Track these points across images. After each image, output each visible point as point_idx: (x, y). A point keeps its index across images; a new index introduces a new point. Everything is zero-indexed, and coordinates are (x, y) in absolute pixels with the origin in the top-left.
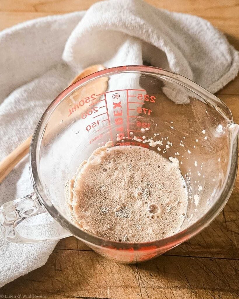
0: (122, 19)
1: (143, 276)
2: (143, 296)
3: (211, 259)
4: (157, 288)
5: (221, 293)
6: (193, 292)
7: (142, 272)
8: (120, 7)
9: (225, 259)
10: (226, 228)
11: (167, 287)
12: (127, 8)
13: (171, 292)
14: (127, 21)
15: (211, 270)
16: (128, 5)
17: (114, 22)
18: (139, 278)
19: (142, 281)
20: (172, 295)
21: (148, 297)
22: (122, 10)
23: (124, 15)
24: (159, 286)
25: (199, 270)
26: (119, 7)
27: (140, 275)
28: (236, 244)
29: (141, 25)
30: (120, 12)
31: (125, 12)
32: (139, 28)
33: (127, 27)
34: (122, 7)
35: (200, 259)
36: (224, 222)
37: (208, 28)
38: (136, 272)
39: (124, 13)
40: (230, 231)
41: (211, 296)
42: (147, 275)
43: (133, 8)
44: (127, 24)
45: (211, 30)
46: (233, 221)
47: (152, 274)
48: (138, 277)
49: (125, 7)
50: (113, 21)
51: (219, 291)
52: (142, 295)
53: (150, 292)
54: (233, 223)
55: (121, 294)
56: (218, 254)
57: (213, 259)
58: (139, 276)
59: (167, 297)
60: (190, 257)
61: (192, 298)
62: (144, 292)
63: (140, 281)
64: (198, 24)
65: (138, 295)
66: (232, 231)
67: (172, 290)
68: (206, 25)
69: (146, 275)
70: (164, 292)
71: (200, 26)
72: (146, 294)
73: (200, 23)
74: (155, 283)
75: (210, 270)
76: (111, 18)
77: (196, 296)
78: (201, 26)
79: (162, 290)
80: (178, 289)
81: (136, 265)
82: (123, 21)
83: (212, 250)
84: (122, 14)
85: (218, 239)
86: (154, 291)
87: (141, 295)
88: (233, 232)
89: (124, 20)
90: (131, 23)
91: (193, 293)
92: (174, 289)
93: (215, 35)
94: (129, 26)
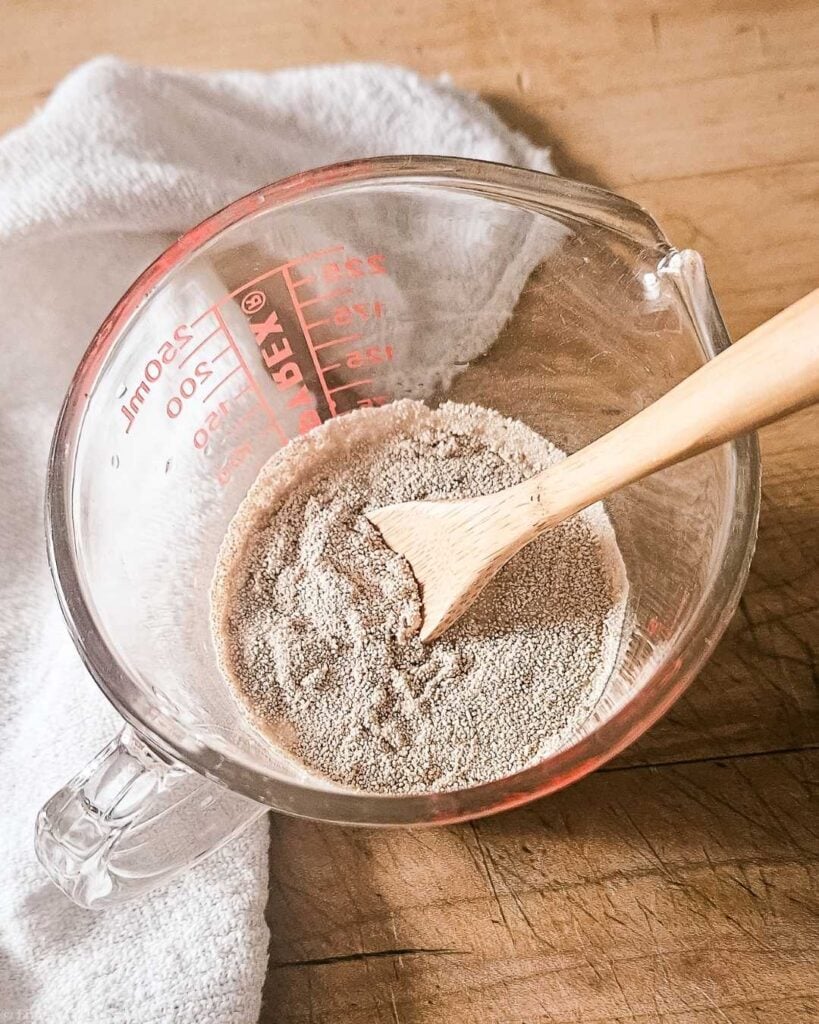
0: (97, 189)
1: (501, 857)
2: (509, 921)
3: (719, 762)
4: (554, 890)
5: (768, 869)
6: (676, 884)
7: (494, 844)
8: (75, 142)
9: (767, 753)
10: (755, 649)
11: (587, 880)
12: (102, 139)
13: (602, 894)
14: (116, 193)
15: (725, 798)
16: (100, 124)
17: (70, 209)
18: (490, 865)
19: (502, 875)
20: (606, 903)
21: (526, 924)
22: (86, 152)
23: (96, 173)
24: (558, 883)
25: (686, 806)
26: (68, 143)
27: (491, 857)
28: (796, 697)
29: (172, 189)
30: (81, 162)
31: (98, 156)
32: (166, 204)
33: (122, 214)
34: (82, 139)
35: (683, 770)
36: (745, 629)
37: (415, 99)
38: (475, 847)
39: (93, 161)
40: (769, 655)
41: (734, 884)
42: (512, 852)
43: (123, 131)
44: (118, 201)
45: (426, 103)
46: (773, 619)
47: (528, 846)
48: (485, 863)
49: (93, 137)
50: (64, 208)
51: (760, 865)
52: (505, 921)
53: (532, 905)
54: (776, 629)
55: (437, 930)
56: (740, 740)
57: (726, 762)
58: (488, 860)
59: (590, 915)
60: (648, 766)
61: (673, 902)
62: (511, 909)
63: (494, 877)
64: (376, 92)
65: (493, 922)
66: (776, 657)
67: (604, 888)
68: (406, 87)
69: (509, 855)
70: (577, 900)
71: (384, 97)
72: (521, 915)
73: (381, 88)
74: (544, 875)
75: (720, 797)
76: (54, 199)
77: (686, 892)
78: (390, 98)
79: (572, 892)
80: (623, 883)
81: (473, 826)
82: (100, 197)
83: (717, 731)
84: (88, 169)
85: (735, 692)
86: (544, 903)
87: (502, 922)
88: (783, 657)
89: (102, 190)
90: (131, 195)
91: (674, 886)
92: (608, 884)
93: (445, 116)
94: (128, 206)
